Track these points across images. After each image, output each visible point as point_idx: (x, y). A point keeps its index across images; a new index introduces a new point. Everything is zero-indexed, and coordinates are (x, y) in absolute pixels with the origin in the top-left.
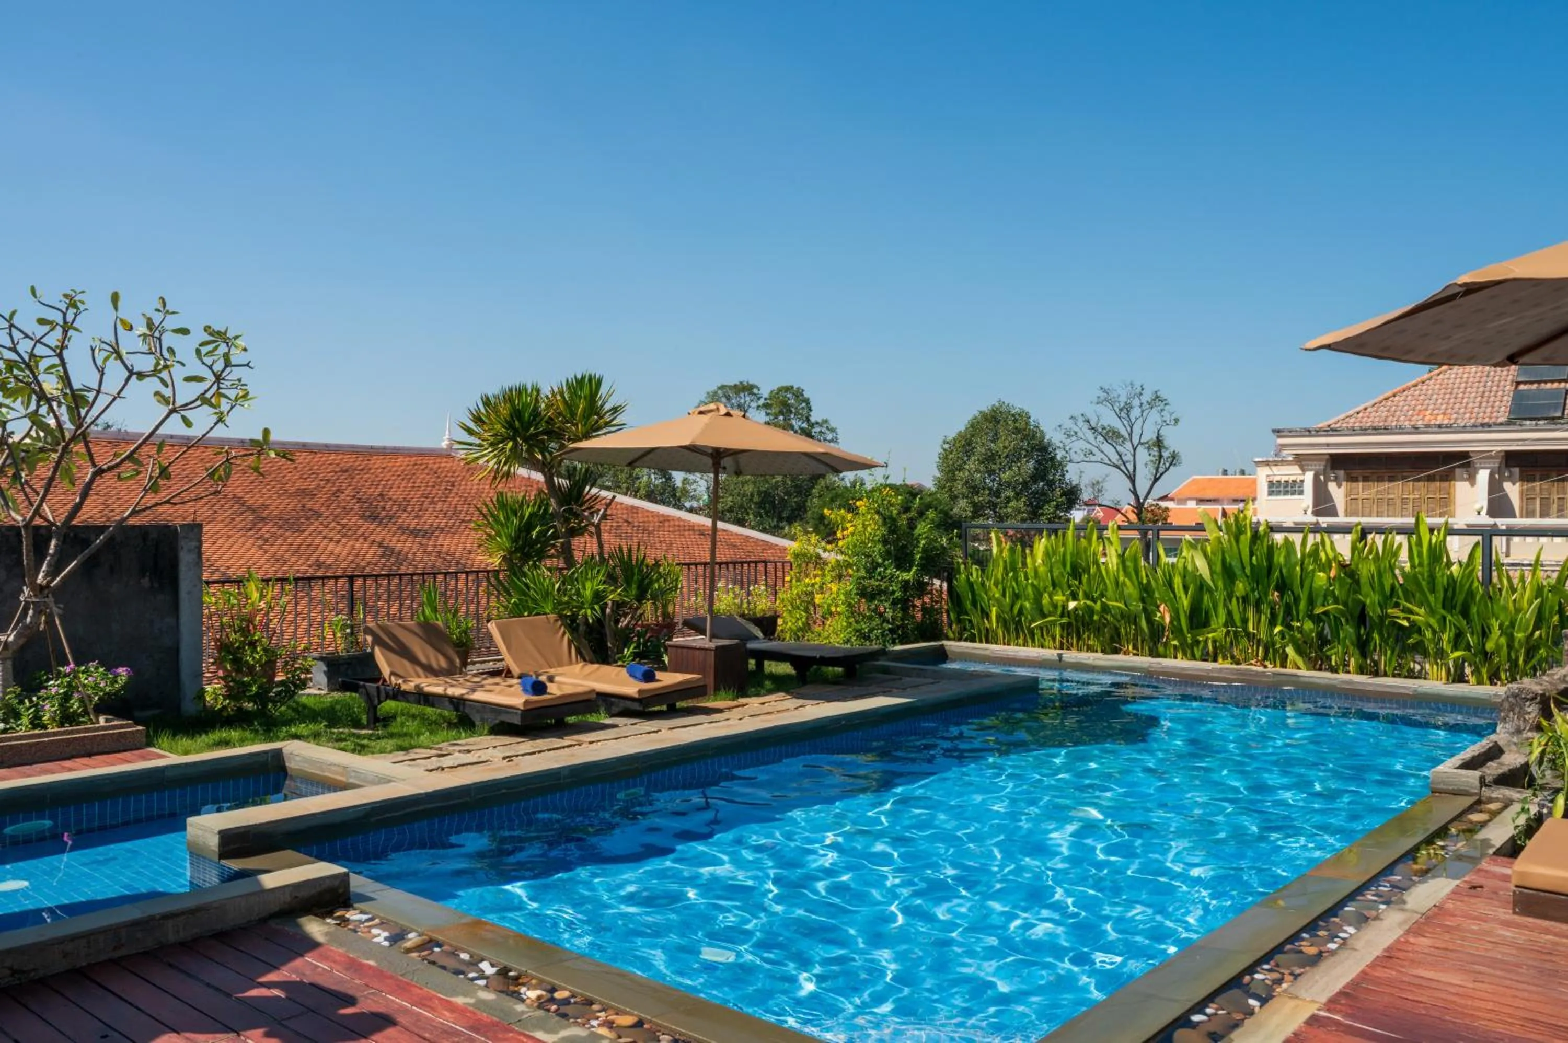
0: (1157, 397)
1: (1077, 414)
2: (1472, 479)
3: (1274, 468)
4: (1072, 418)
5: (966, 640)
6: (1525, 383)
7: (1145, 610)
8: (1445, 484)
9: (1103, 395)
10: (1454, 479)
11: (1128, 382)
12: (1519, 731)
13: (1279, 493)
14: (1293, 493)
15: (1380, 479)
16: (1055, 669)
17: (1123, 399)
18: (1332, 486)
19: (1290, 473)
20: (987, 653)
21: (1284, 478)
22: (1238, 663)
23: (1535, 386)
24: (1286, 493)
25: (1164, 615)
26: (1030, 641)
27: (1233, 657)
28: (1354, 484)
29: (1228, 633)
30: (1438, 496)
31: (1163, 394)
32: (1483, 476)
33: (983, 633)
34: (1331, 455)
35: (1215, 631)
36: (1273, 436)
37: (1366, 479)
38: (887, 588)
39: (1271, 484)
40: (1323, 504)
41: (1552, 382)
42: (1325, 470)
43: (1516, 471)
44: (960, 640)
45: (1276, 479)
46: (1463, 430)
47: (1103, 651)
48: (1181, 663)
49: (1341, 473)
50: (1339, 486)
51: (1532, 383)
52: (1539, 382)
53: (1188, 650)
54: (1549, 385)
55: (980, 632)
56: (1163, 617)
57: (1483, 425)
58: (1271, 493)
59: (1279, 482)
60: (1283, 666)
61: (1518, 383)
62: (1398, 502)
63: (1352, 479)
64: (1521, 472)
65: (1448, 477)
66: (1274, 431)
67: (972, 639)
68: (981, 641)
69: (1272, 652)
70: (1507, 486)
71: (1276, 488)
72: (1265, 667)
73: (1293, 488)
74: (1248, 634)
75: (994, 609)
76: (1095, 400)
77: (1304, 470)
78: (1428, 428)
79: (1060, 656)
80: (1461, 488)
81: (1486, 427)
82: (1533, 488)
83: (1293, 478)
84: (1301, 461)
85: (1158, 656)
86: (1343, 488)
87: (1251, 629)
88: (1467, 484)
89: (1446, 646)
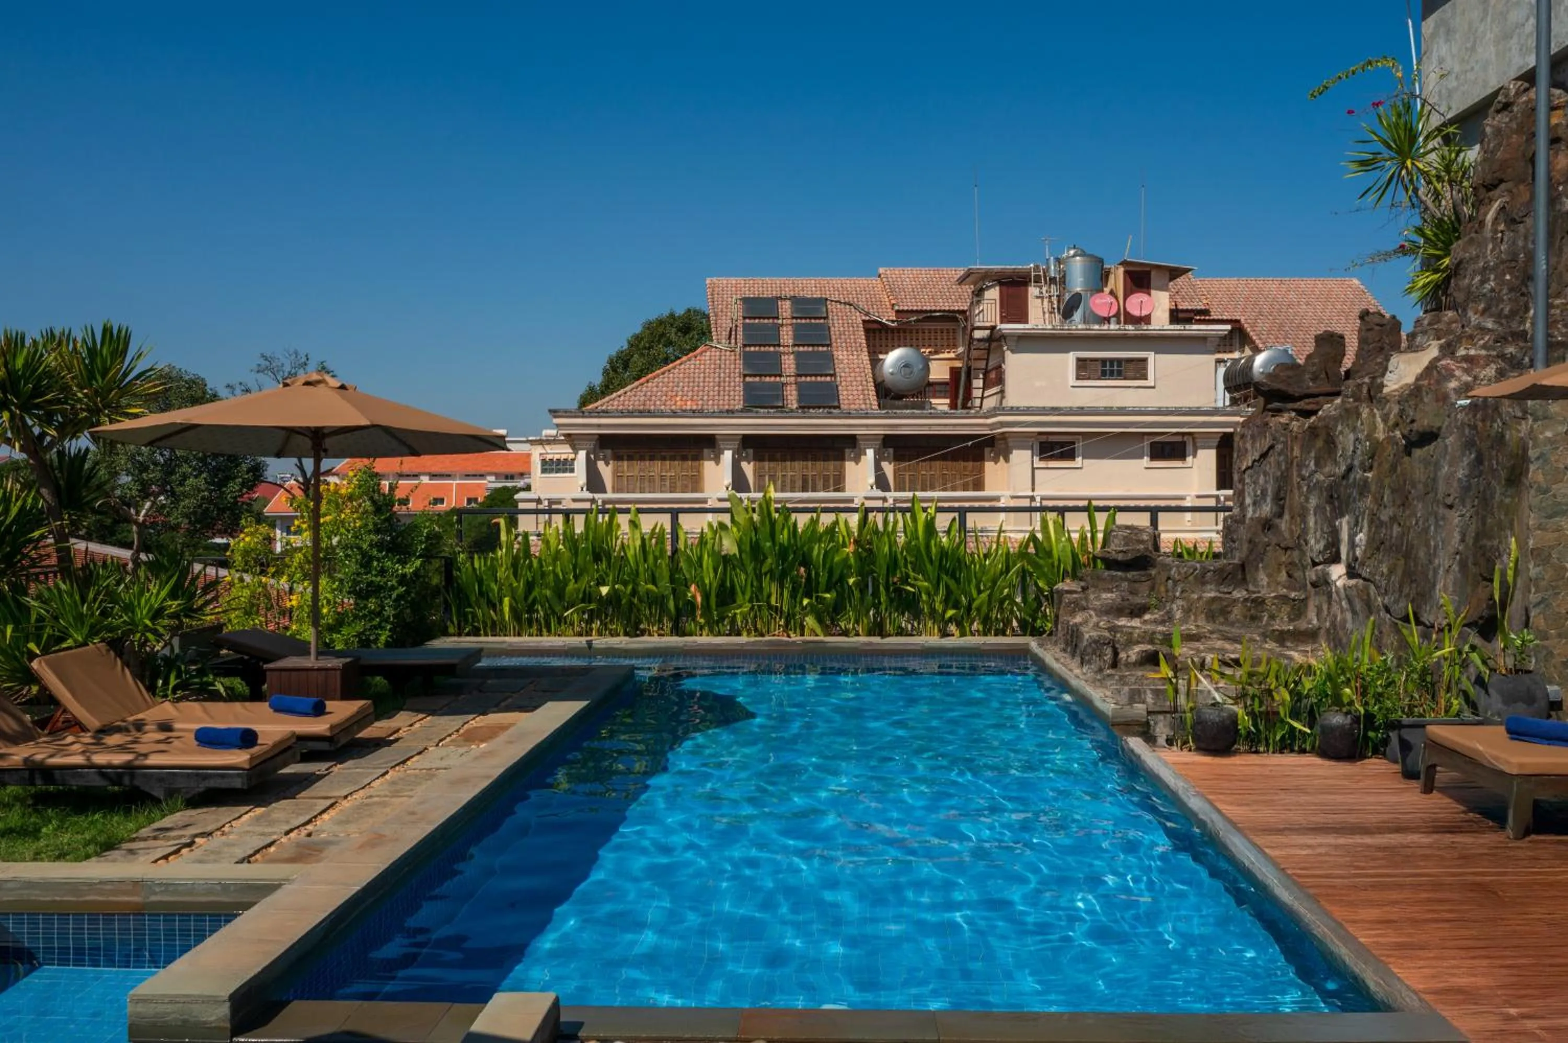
0: (324, 368)
1: (234, 381)
2: (717, 460)
3: (547, 447)
4: (228, 386)
5: (468, 634)
6: (750, 376)
7: (674, 591)
8: (696, 463)
9: (264, 363)
10: (703, 459)
11: (291, 351)
12: (1101, 670)
13: (551, 471)
14: (565, 471)
15: (642, 459)
16: (584, 657)
17: (287, 368)
18: (601, 465)
19: (562, 452)
20: (504, 646)
21: (557, 457)
22: (762, 635)
23: (757, 379)
24: (558, 471)
25: (694, 593)
26: (544, 630)
27: (756, 630)
28: (620, 463)
29: (752, 608)
30: (690, 474)
31: (329, 365)
32: (727, 456)
33: (489, 624)
34: (601, 435)
35: (740, 607)
36: (549, 415)
37: (630, 458)
38: (386, 583)
39: (544, 462)
40: (594, 483)
41: (770, 376)
42: (595, 449)
43: (751, 451)
44: (460, 635)
45: (549, 457)
46: (712, 415)
47: (626, 634)
48: (705, 639)
49: (609, 452)
50: (607, 464)
51: (755, 376)
52: (760, 376)
53: (713, 627)
54: (768, 379)
55: (485, 623)
56: (694, 597)
57: (728, 411)
58: (544, 471)
59: (551, 460)
60: (802, 635)
61: (745, 376)
62: (657, 479)
63: (618, 458)
64: (755, 453)
65: (698, 458)
66: (550, 411)
67: (476, 632)
68: (486, 635)
69: (792, 622)
70: (744, 464)
71: (549, 466)
72: (789, 636)
73: (565, 466)
74: (770, 607)
75: (506, 600)
76: (256, 368)
77: (576, 450)
78: (684, 413)
79: (589, 643)
80: (708, 466)
81: (730, 413)
82: (764, 468)
83: (564, 457)
84: (572, 440)
85: (684, 634)
86: (610, 466)
87: (773, 602)
88: (712, 463)
89: (939, 607)
